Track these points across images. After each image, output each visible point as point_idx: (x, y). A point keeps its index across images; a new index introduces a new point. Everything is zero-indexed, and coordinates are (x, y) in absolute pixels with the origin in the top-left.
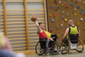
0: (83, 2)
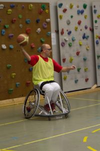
0: (7, 11)
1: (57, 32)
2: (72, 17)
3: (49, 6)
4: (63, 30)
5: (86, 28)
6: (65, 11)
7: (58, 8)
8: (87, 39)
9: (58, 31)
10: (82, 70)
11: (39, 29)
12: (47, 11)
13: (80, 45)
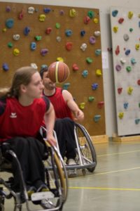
0: (39, 18)
1: (110, 50)
2: (131, 30)
3: (98, 14)
4: (118, 47)
6: (121, 21)
7: (112, 17)
9: (112, 49)
11: (84, 45)
12: (95, 20)
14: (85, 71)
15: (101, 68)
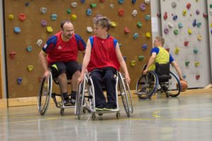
4: (166, 13)
5: (198, 13)
8: (198, 26)
9: (160, 15)
10: (192, 65)
11: (135, 12)
13: (190, 34)
14: (136, 34)
15: (150, 31)
